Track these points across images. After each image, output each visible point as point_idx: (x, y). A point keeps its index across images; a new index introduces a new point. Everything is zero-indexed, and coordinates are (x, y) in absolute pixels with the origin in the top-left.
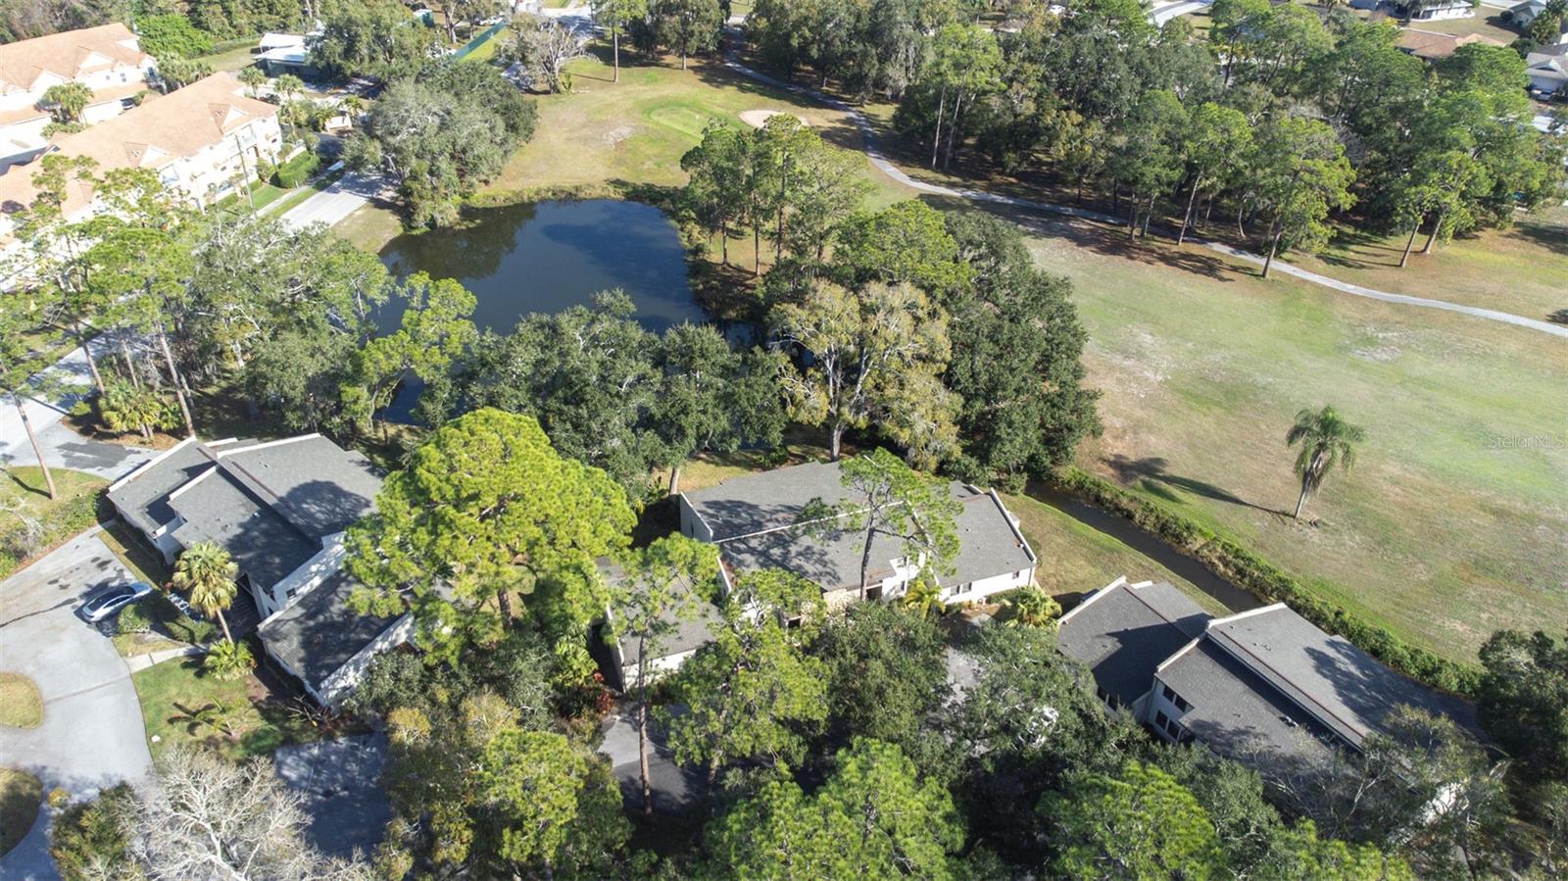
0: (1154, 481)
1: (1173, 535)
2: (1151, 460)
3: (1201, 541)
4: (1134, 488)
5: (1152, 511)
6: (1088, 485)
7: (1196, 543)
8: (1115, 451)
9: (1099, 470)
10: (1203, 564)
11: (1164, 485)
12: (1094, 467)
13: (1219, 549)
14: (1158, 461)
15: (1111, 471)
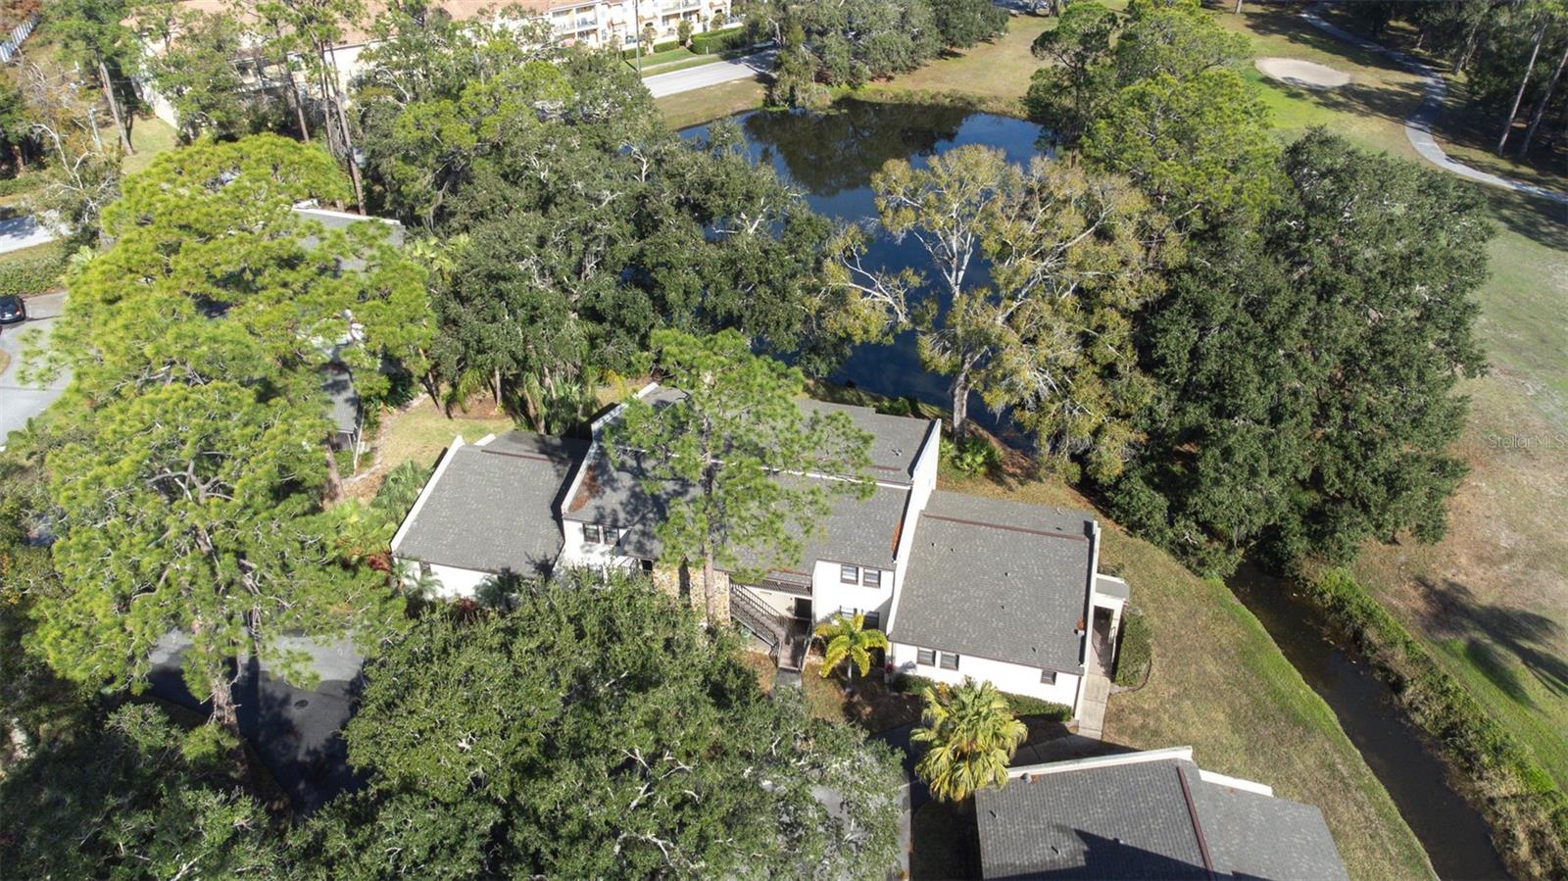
0: (1501, 650)
1: (1461, 752)
2: (1526, 616)
3: (1512, 785)
4: (1444, 646)
5: (1445, 692)
6: (1352, 609)
7: (1503, 785)
8: (1460, 579)
9: (1400, 595)
10: (1490, 829)
11: (1515, 665)
12: (1394, 587)
13: (1543, 816)
14: (1542, 624)
15: (1420, 605)
